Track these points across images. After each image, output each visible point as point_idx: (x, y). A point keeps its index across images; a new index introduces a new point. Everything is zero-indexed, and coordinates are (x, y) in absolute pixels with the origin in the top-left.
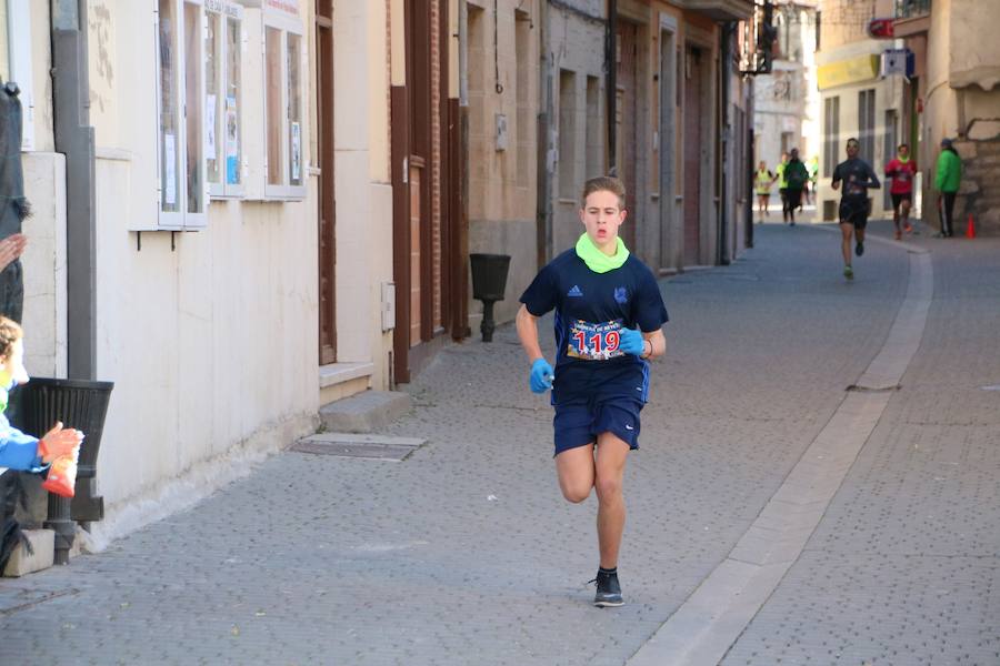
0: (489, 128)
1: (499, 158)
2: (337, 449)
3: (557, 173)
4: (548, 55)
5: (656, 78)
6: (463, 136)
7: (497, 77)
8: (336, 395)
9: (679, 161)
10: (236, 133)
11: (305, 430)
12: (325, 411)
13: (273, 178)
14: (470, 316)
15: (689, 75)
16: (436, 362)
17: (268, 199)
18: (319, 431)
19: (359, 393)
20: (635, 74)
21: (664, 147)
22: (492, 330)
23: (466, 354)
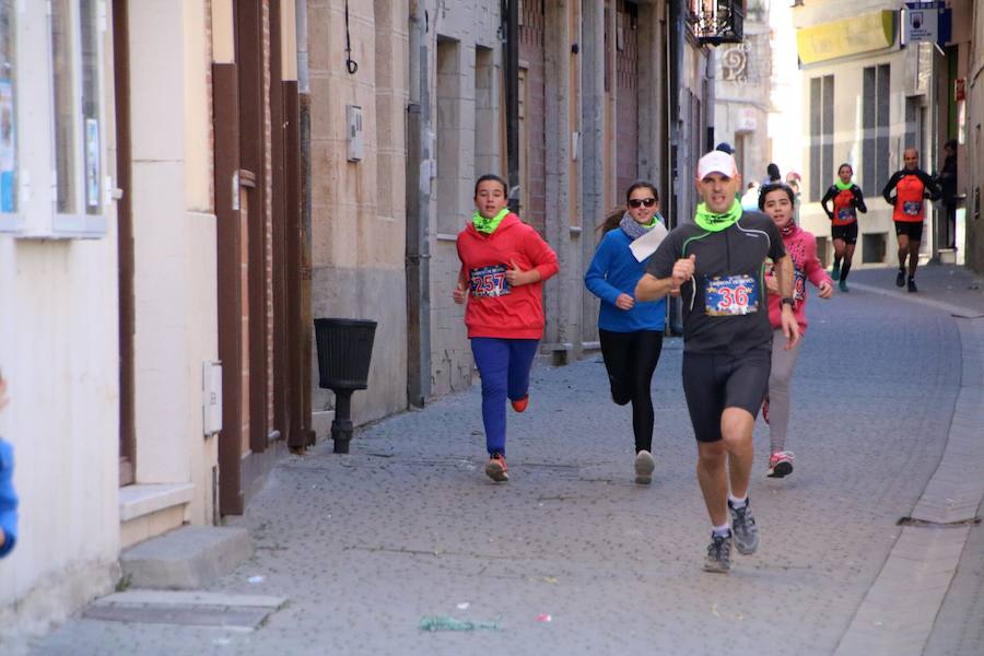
0: (338, 127)
1: (353, 171)
2: (154, 614)
3: (434, 196)
4: (420, 15)
5: (575, 49)
6: (303, 139)
7: (349, 50)
8: (142, 532)
9: (609, 176)
10: (12, 136)
11: (100, 587)
12: (128, 557)
13: (63, 204)
14: (313, 413)
15: (621, 46)
16: (270, 482)
17: (56, 236)
18: (121, 587)
19: (170, 530)
20: (543, 45)
21: (589, 155)
22: (349, 435)
23: (315, 471)
